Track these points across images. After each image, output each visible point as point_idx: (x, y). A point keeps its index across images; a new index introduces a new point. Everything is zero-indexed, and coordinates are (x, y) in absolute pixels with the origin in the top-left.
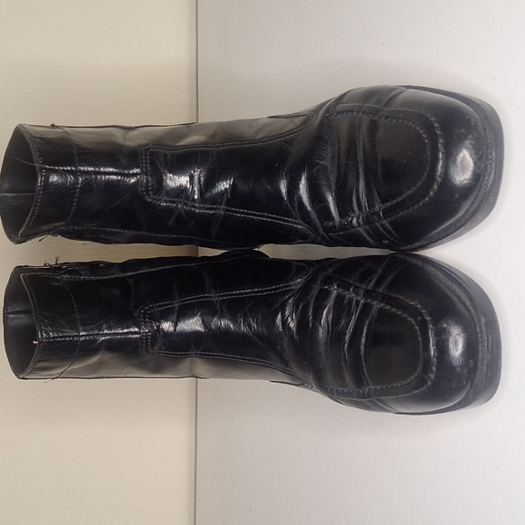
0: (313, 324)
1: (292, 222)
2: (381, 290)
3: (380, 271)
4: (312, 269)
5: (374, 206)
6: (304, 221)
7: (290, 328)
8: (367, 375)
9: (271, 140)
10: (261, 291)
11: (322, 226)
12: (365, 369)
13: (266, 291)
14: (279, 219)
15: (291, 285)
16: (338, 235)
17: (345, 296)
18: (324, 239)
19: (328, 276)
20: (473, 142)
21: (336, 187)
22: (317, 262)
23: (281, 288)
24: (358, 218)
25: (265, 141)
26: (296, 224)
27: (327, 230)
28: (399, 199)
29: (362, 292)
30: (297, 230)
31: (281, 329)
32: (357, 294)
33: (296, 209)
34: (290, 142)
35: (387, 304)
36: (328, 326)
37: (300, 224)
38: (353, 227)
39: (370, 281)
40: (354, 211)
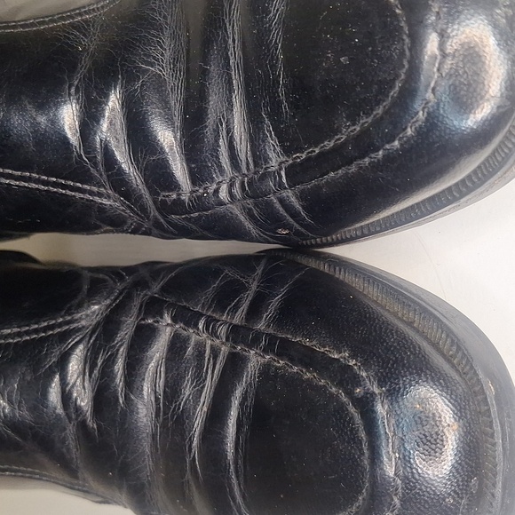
0: (127, 398)
1: (91, 193)
2: (260, 326)
3: (254, 287)
4: (120, 286)
5: (267, 160)
6: (115, 189)
7: (78, 409)
8: (239, 500)
9: (43, 23)
10: (19, 334)
11: (155, 202)
12: (236, 489)
13: (27, 333)
14: (64, 187)
15: (81, 319)
16: (189, 220)
17: (188, 338)
18: (157, 225)
19: (152, 298)
20: (510, 12)
21: (184, 121)
22: (130, 270)
23: (60, 325)
24: (231, 185)
25: (32, 25)
26: (100, 195)
27: (164, 208)
28: (329, 144)
29: (222, 330)
30: (101, 208)
31: (60, 411)
32: (214, 334)
33: (101, 167)
34: (83, 28)
35: (280, 355)
36: (157, 399)
37: (109, 197)
38: (221, 203)
39: (236, 307)
40: (222, 171)
